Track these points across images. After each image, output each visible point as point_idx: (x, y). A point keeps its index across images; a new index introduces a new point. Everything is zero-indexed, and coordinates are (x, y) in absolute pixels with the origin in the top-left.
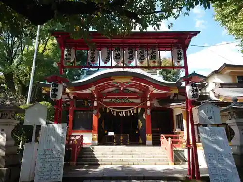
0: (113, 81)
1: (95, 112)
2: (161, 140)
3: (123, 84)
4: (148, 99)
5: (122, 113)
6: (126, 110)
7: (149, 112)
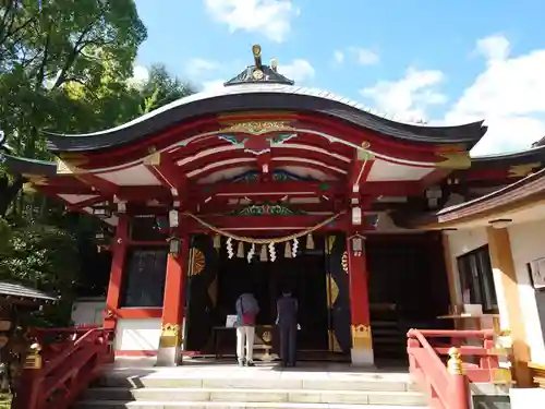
0: (226, 130)
1: (174, 247)
2: (410, 350)
3: (259, 141)
4: (355, 201)
5: (264, 250)
6: (278, 241)
7: (358, 244)
